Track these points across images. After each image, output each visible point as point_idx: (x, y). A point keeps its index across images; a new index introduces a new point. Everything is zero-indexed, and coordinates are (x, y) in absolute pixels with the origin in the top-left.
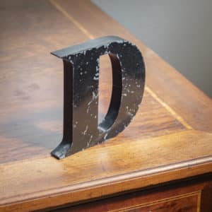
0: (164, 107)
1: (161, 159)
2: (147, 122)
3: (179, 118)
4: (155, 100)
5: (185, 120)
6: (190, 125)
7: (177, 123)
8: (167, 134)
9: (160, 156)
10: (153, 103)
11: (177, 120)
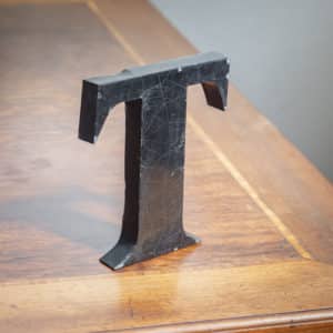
0: (266, 217)
1: (241, 305)
2: (231, 240)
3: (291, 238)
4: (254, 204)
5: (301, 243)
6: (308, 251)
7: (286, 246)
8: (263, 263)
9: (241, 299)
10: (249, 208)
11: (285, 241)
